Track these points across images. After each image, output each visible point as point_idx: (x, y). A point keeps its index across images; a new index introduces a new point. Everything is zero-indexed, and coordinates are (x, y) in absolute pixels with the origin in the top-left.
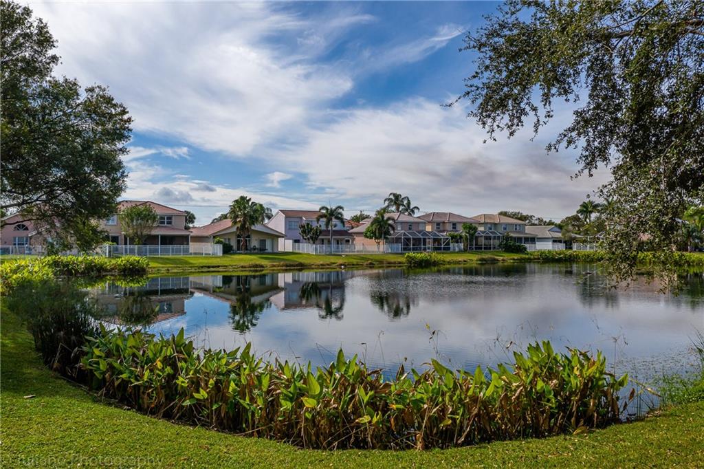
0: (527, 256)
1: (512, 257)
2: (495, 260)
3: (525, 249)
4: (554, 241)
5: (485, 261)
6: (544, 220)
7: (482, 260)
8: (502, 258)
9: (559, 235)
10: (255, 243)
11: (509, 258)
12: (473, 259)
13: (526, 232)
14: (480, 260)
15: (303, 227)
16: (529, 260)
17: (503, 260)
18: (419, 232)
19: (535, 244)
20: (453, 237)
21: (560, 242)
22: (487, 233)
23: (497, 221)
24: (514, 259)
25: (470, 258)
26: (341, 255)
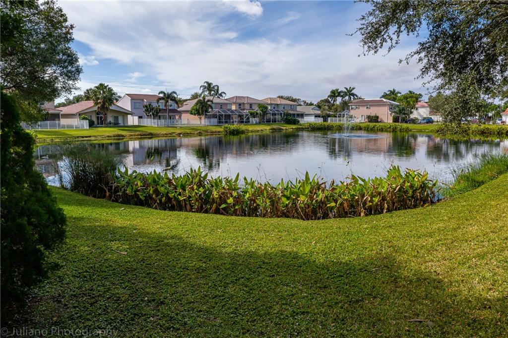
0: (301, 127)
1: (291, 127)
2: (281, 129)
3: (299, 121)
4: (316, 116)
5: (275, 130)
6: (307, 102)
7: (273, 129)
8: (285, 128)
9: (319, 112)
10: (110, 119)
11: (290, 128)
12: (266, 129)
13: (298, 110)
14: (271, 129)
15: (146, 106)
16: (302, 129)
17: (286, 129)
18: (229, 110)
19: (303, 118)
20: (251, 114)
21: (319, 116)
22: (274, 111)
23: (279, 102)
24: (293, 129)
25: (265, 128)
26: (176, 127)
